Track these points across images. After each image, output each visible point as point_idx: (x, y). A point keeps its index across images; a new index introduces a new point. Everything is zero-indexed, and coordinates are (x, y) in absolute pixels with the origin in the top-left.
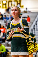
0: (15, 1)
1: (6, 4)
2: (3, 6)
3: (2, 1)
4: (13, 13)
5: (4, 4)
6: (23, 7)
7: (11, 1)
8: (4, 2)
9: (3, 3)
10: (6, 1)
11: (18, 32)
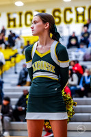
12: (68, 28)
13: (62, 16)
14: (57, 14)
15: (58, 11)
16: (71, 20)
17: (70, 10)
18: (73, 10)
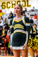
0: (23, 1)
1: (15, 4)
2: (12, 6)
3: (12, 2)
4: (16, 11)
5: (14, 5)
6: (30, 6)
7: (20, 2)
8: (14, 3)
9: (12, 3)
10: (15, 2)
11: (20, 28)
12: (9, 10)
13: (6, 5)
14: (4, 4)
15: (4, 3)
16: (10, 7)
17: (9, 3)
18: (11, 3)
